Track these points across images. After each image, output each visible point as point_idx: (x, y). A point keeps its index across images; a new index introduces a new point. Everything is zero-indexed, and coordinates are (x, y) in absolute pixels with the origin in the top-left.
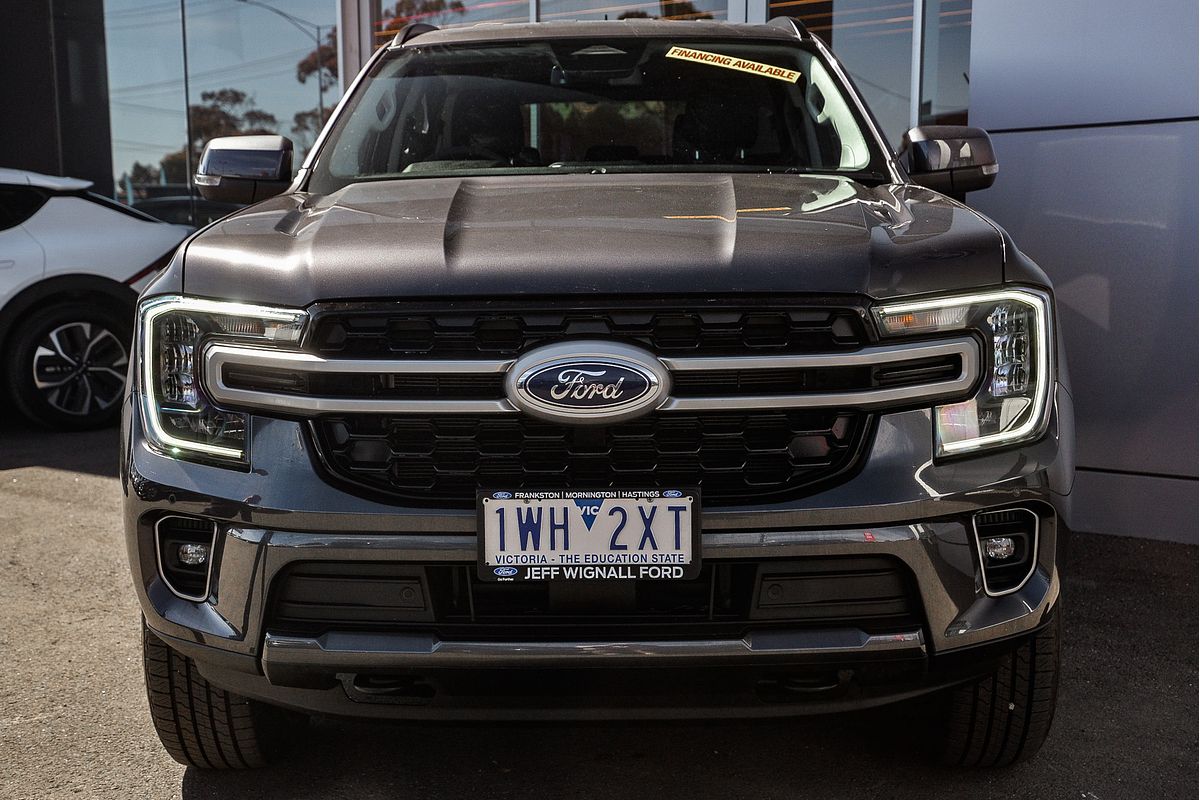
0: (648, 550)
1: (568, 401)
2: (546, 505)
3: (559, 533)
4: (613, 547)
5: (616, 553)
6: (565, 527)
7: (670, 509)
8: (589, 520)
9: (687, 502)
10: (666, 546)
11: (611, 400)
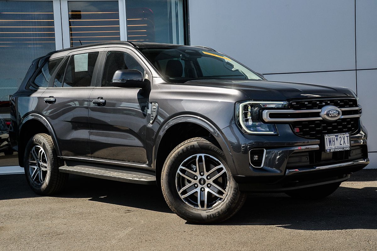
0: (344, 145)
1: (332, 117)
2: (332, 137)
3: (334, 142)
4: (340, 145)
5: (341, 145)
6: (334, 141)
7: (347, 136)
8: (337, 139)
9: (348, 135)
10: (347, 144)
11: (337, 116)
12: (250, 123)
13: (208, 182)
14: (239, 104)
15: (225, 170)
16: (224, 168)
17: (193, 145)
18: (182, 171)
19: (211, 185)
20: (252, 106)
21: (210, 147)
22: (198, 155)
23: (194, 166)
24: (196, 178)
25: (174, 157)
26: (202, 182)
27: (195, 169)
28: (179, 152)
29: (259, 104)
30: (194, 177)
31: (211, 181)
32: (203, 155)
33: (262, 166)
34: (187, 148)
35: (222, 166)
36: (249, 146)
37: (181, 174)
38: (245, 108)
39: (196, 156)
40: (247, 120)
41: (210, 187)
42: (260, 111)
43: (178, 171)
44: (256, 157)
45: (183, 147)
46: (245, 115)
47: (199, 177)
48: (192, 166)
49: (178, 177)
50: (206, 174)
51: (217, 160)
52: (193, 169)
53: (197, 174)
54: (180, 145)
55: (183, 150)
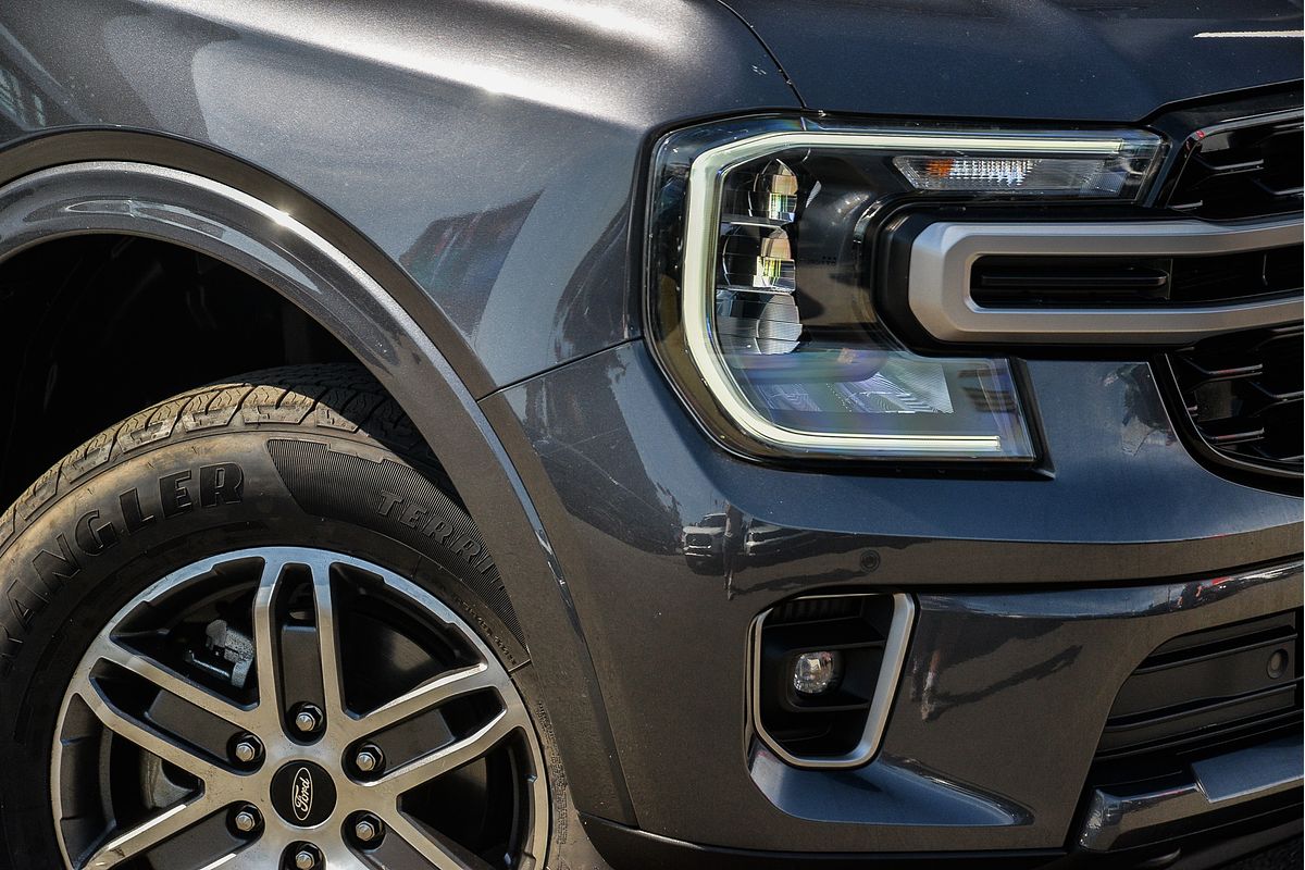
12: (781, 333)
13: (350, 797)
14: (689, 149)
15: (513, 713)
16: (509, 695)
17: (233, 472)
18: (115, 683)
19: (381, 828)
20: (815, 169)
21: (391, 499)
22: (276, 559)
23: (232, 640)
24: (245, 751)
25: (41, 556)
26: (302, 798)
27: (241, 671)
28: (89, 516)
29: (887, 157)
30: (233, 752)
31: (381, 798)
32: (320, 562)
33: (865, 750)
34: (169, 485)
35: (486, 672)
36: (757, 537)
37: (105, 712)
38: (745, 186)
39: (256, 567)
40: (751, 308)
41: (374, 843)
42: (883, 233)
43: (82, 684)
44: (814, 669)
45: (129, 471)
46: (736, 253)
47: (281, 750)
48: (220, 634)
49: (80, 733)
50: (344, 728)
51: (447, 616)
52: (229, 666)
53: (262, 719)
54: (101, 443)
55: (129, 501)
